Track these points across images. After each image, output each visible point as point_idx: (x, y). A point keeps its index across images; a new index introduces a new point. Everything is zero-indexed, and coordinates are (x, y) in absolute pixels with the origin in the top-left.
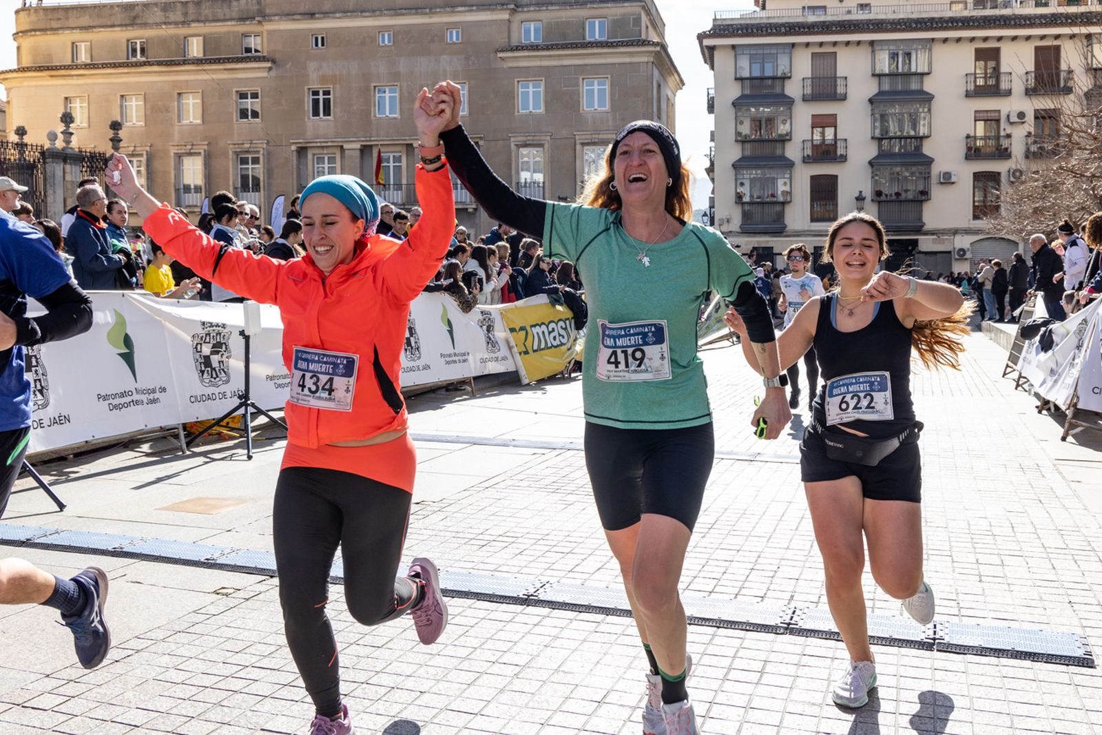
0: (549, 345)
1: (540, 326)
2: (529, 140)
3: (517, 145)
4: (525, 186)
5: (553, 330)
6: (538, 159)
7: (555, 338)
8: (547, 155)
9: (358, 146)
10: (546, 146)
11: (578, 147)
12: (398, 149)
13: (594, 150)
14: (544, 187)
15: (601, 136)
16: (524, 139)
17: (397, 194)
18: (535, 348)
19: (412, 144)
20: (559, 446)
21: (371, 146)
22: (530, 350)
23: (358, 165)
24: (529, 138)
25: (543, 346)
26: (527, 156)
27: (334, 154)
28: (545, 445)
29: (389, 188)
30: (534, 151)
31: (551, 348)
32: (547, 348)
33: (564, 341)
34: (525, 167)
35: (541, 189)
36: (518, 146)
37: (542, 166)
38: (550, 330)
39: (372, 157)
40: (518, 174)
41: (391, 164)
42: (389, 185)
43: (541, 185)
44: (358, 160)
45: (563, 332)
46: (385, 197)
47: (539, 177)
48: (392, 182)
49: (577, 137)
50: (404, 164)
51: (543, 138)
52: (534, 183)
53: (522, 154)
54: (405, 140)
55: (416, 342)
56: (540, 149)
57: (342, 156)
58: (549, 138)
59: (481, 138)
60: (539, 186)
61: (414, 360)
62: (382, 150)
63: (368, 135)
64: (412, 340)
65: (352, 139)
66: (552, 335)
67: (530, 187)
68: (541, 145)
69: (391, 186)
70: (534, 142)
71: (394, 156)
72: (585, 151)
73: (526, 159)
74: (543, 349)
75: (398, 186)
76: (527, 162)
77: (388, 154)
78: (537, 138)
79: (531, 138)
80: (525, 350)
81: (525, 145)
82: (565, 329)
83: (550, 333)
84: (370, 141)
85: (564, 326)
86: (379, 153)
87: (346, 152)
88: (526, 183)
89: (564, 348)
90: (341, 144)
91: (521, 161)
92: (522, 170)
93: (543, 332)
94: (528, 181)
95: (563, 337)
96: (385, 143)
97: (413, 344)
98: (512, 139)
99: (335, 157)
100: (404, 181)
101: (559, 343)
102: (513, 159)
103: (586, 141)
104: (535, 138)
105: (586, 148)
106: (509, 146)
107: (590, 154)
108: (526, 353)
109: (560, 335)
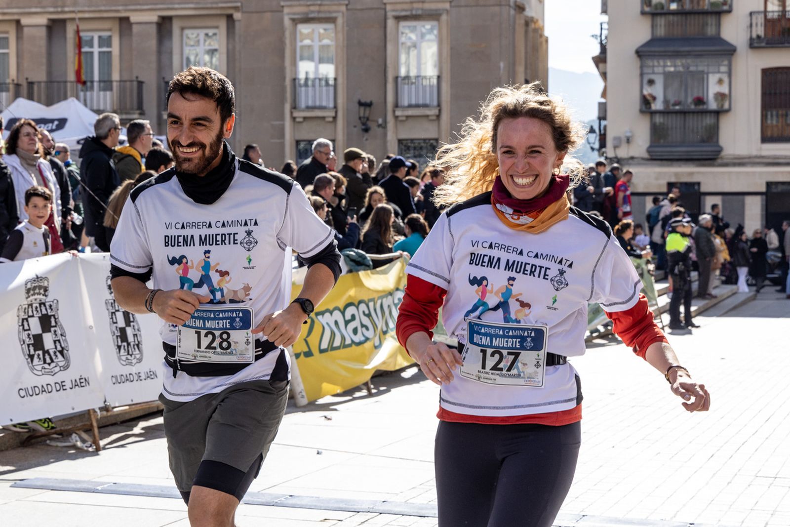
0: (348, 342)
1: (331, 313)
2: (313, 12)
3: (293, 20)
4: (306, 85)
5: (353, 317)
6: (326, 42)
7: (355, 331)
8: (340, 36)
9: (43, 20)
10: (340, 21)
11: (391, 23)
12: (107, 25)
13: (415, 27)
14: (335, 86)
15: (427, 6)
16: (303, 9)
17: (105, 96)
18: (324, 346)
19: (127, 19)
20: (365, 507)
21: (63, 22)
22: (315, 351)
23: (44, 50)
24: (312, 8)
25: (337, 343)
26: (309, 36)
27: (7, 32)
28: (342, 505)
29: (92, 88)
30: (320, 28)
31: (349, 346)
32: (344, 346)
33: (369, 334)
34: (306, 54)
35: (331, 89)
36: (295, 22)
37: (332, 52)
38: (348, 317)
39: (65, 38)
40: (294, 64)
41: (96, 50)
42: (92, 82)
43: (331, 82)
44: (43, 42)
45: (366, 321)
46: (85, 101)
47: (328, 70)
48: (96, 77)
49: (388, 7)
50: (115, 49)
51: (335, 8)
52: (320, 80)
53: (301, 33)
54: (118, 11)
55: (135, 335)
56: (330, 26)
57: (19, 37)
58: (343, 8)
59: (236, 9)
60: (327, 84)
61: (130, 364)
62: (81, 28)
63: (60, 3)
64: (129, 331)
65: (33, 10)
66: (352, 326)
67: (314, 86)
68: (331, 20)
69: (96, 85)
70: (322, 15)
71: (100, 37)
72: (401, 29)
73: (307, 42)
74: (338, 348)
75: (106, 84)
76: (309, 47)
77: (90, 34)
78: (326, 8)
79: (316, 8)
80: (306, 349)
81: (307, 20)
82: (369, 315)
83: (347, 323)
84: (63, 12)
85: (367, 312)
86: (78, 32)
87: (26, 30)
88: (307, 79)
89: (368, 345)
90: (16, 17)
91: (299, 44)
92: (302, 59)
93: (336, 323)
94: (311, 76)
95: (367, 329)
96: (87, 15)
97: (131, 339)
98: (286, 10)
99: (7, 39)
100: (116, 76)
101: (363, 339)
102: (288, 41)
103: (403, 13)
104: (322, 8)
105: (403, 24)
106: (282, 21)
107: (408, 33)
108: (309, 354)
109: (363, 326)
